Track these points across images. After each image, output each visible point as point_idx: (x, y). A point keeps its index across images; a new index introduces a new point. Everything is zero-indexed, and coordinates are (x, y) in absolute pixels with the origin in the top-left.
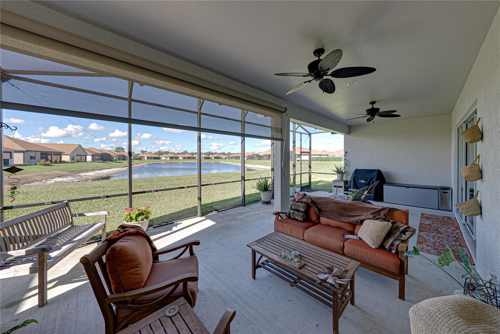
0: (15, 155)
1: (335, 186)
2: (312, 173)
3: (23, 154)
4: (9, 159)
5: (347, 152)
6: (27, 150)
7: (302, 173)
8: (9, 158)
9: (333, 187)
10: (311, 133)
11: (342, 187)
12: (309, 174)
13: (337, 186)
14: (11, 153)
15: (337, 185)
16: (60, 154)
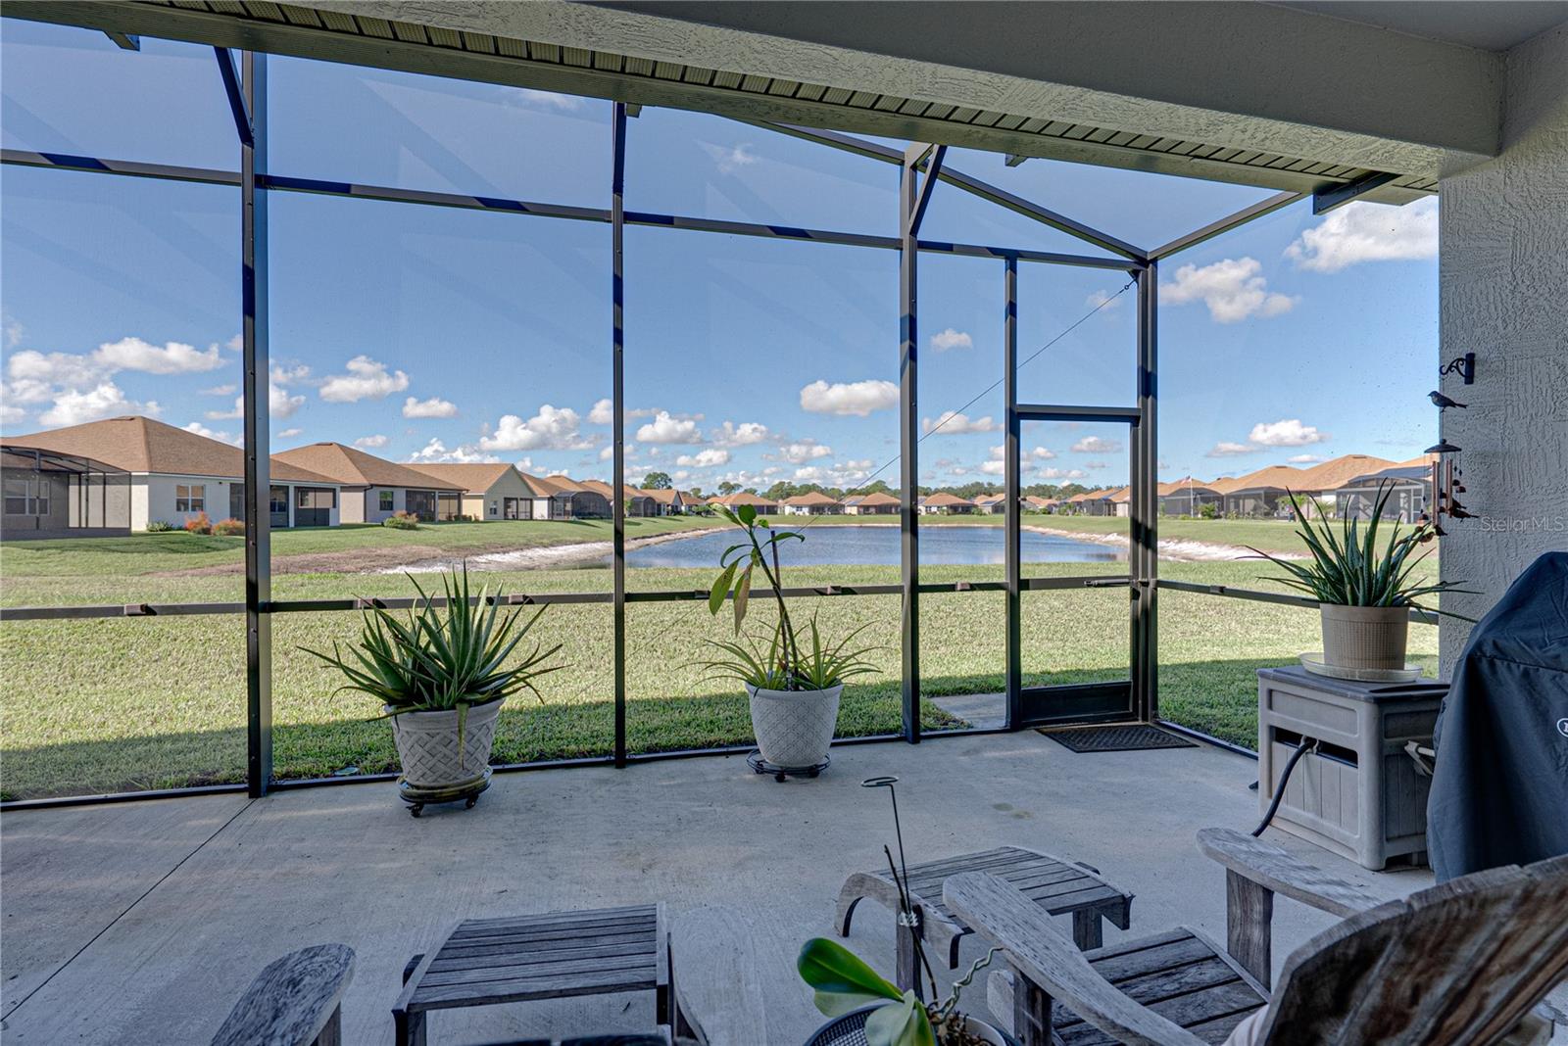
0: (344, 498)
1: (1281, 735)
2: (1159, 584)
3: (362, 494)
4: (328, 509)
5: (1470, 360)
6: (372, 483)
7: (1024, 585)
8: (329, 505)
9: (1263, 737)
10: (1149, 247)
11: (1349, 756)
12: (1135, 595)
13: (1310, 742)
14: (334, 491)
15: (1306, 733)
16: (457, 495)
